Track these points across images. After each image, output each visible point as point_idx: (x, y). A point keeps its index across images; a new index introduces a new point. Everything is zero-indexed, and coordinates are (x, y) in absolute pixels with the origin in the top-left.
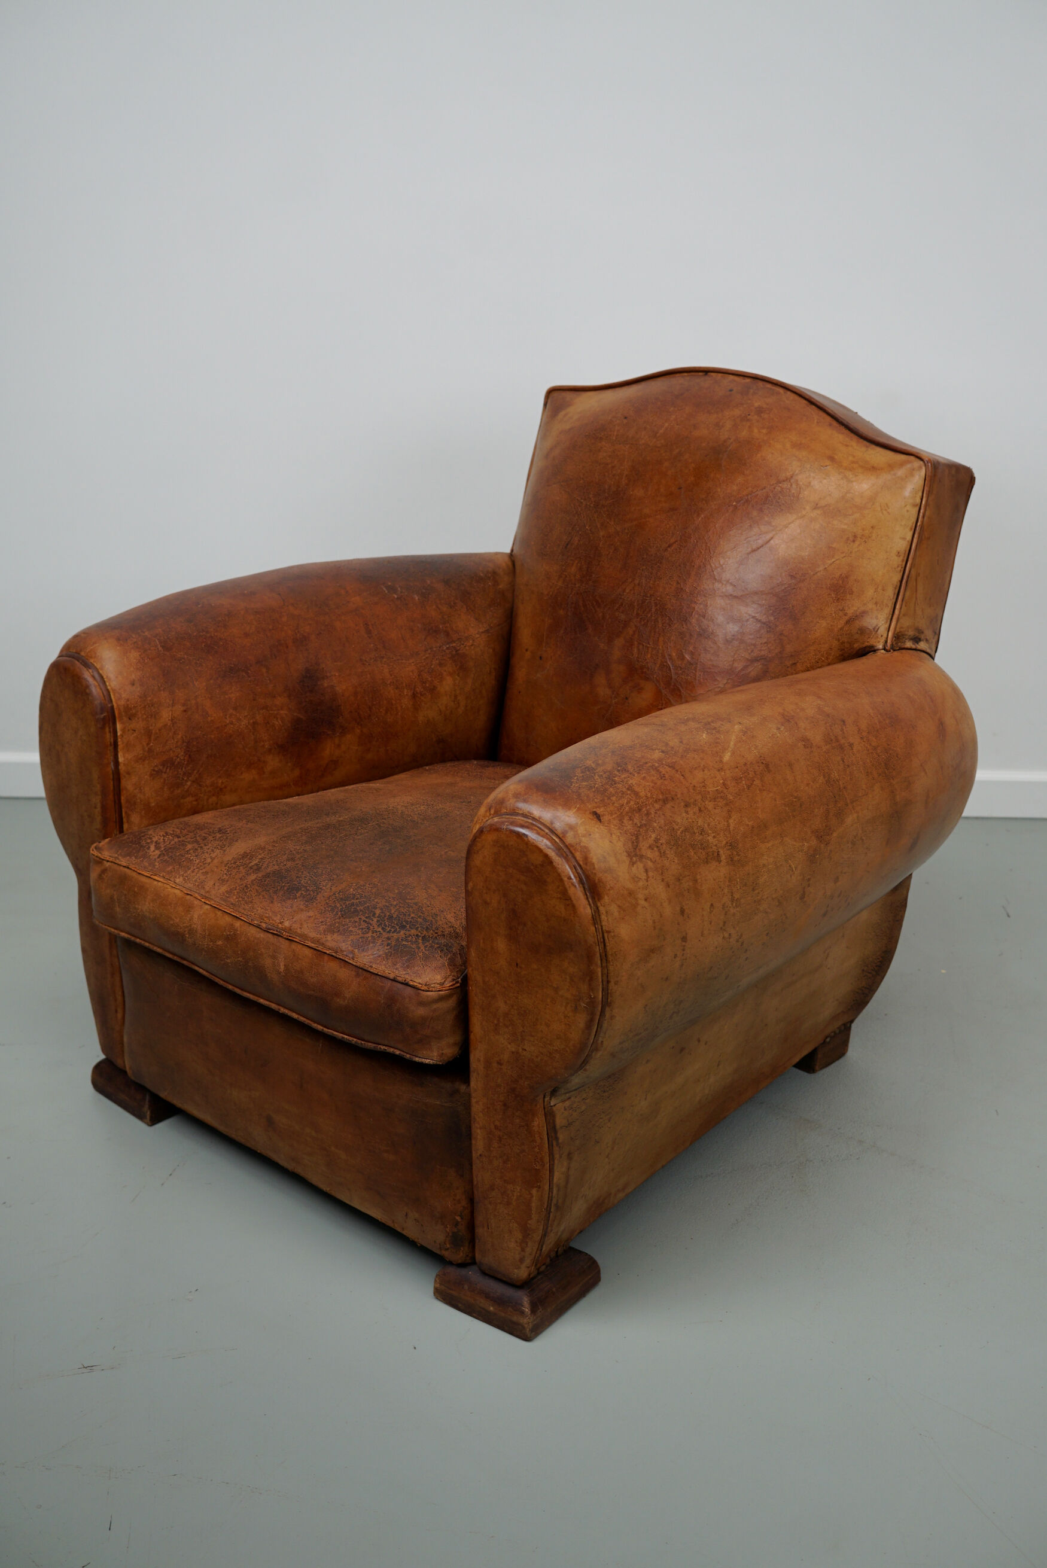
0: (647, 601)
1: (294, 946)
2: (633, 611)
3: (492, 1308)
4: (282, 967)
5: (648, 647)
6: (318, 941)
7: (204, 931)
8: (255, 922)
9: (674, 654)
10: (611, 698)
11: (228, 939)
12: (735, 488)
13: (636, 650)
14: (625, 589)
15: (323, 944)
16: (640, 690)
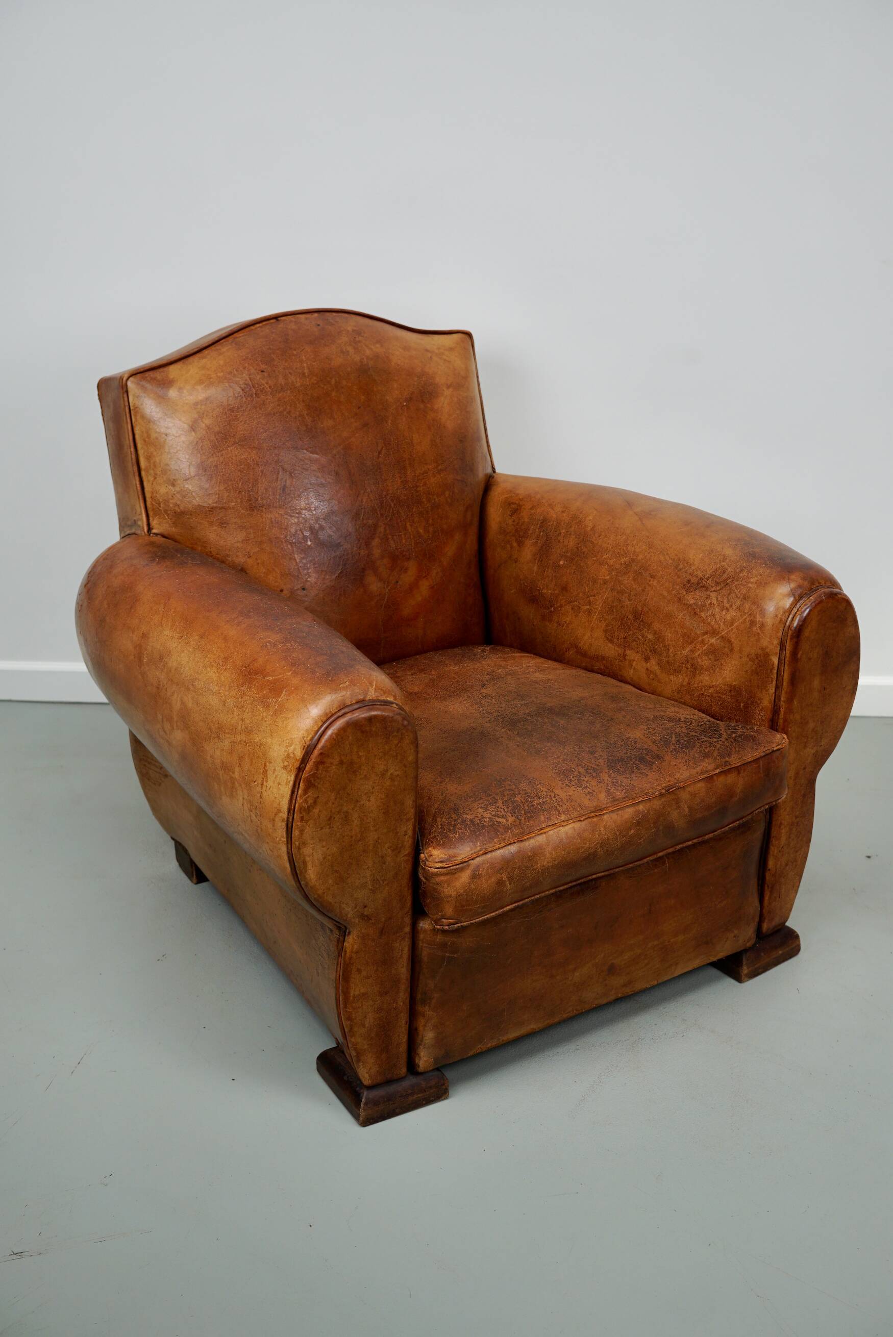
0: (385, 501)
1: (688, 789)
2: (377, 513)
3: (780, 952)
4: (687, 810)
5: (401, 535)
6: (702, 773)
7: (615, 833)
8: (656, 793)
9: (421, 531)
10: (384, 588)
11: (638, 823)
12: (397, 392)
13: (392, 542)
14: (362, 500)
15: (708, 771)
16: (406, 570)
